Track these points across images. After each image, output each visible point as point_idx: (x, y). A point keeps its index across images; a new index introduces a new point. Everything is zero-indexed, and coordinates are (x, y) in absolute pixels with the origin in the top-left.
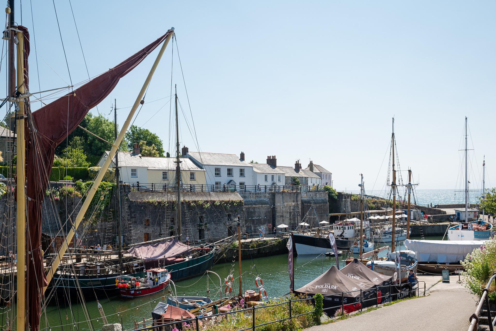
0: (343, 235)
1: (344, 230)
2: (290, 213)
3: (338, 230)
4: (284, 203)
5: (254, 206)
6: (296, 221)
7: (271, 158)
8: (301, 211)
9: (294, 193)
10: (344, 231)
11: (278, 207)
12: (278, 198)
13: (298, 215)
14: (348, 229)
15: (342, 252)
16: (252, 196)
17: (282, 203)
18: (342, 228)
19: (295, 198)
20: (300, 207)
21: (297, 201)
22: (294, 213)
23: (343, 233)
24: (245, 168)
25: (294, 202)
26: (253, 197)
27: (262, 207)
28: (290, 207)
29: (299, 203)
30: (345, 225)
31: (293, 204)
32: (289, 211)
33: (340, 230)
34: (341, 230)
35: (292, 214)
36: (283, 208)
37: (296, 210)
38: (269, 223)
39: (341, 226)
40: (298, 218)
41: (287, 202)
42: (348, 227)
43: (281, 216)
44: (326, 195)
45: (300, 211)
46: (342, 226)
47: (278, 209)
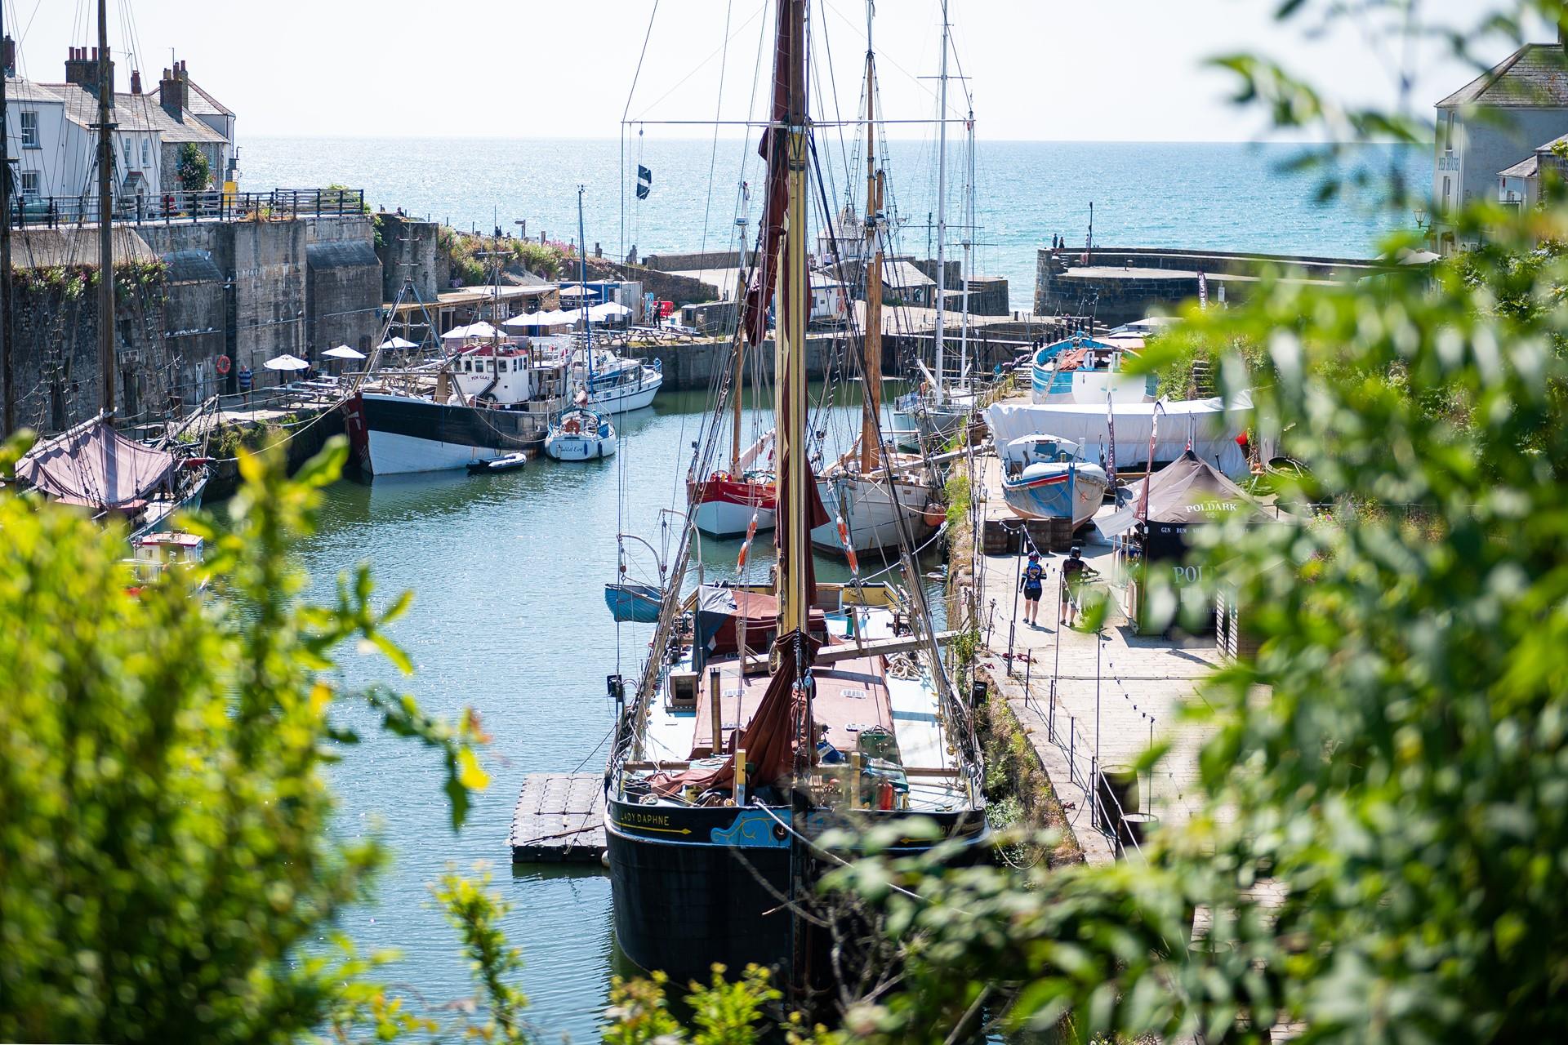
0: (493, 392)
1: (500, 375)
2: (277, 306)
3: (474, 372)
4: (259, 265)
5: (176, 283)
6: (293, 341)
7: (90, 57)
8: (307, 299)
9: (288, 224)
10: (496, 379)
11: (244, 283)
12: (244, 246)
13: (298, 316)
14: (515, 370)
15: (524, 457)
16: (161, 242)
17: (253, 266)
18: (491, 368)
19: (290, 245)
20: (303, 279)
21: (295, 259)
22: (287, 307)
23: (494, 384)
24: (36, 108)
25: (286, 261)
26: (164, 244)
27: (199, 284)
28: (276, 281)
29: (302, 264)
30: (503, 355)
31: (285, 269)
32: (272, 299)
33: (479, 374)
34: (485, 373)
35: (283, 310)
36: (256, 287)
37: (294, 296)
38: (219, 352)
39: (485, 359)
40: (297, 327)
41: (267, 263)
42: (515, 362)
43: (251, 321)
44: (367, 229)
45: (304, 298)
46: (491, 358)
47: (242, 296)
